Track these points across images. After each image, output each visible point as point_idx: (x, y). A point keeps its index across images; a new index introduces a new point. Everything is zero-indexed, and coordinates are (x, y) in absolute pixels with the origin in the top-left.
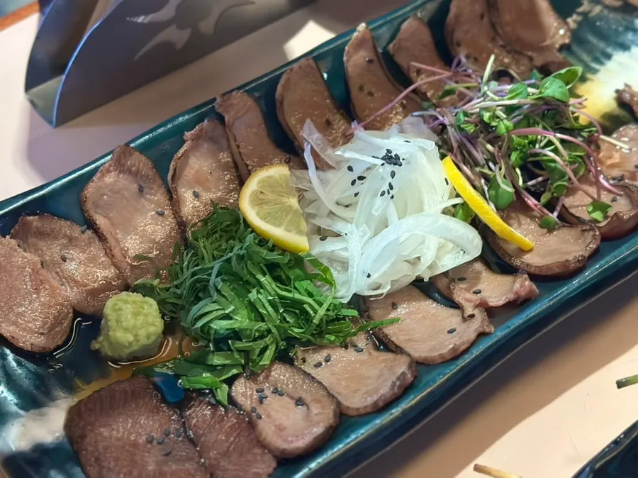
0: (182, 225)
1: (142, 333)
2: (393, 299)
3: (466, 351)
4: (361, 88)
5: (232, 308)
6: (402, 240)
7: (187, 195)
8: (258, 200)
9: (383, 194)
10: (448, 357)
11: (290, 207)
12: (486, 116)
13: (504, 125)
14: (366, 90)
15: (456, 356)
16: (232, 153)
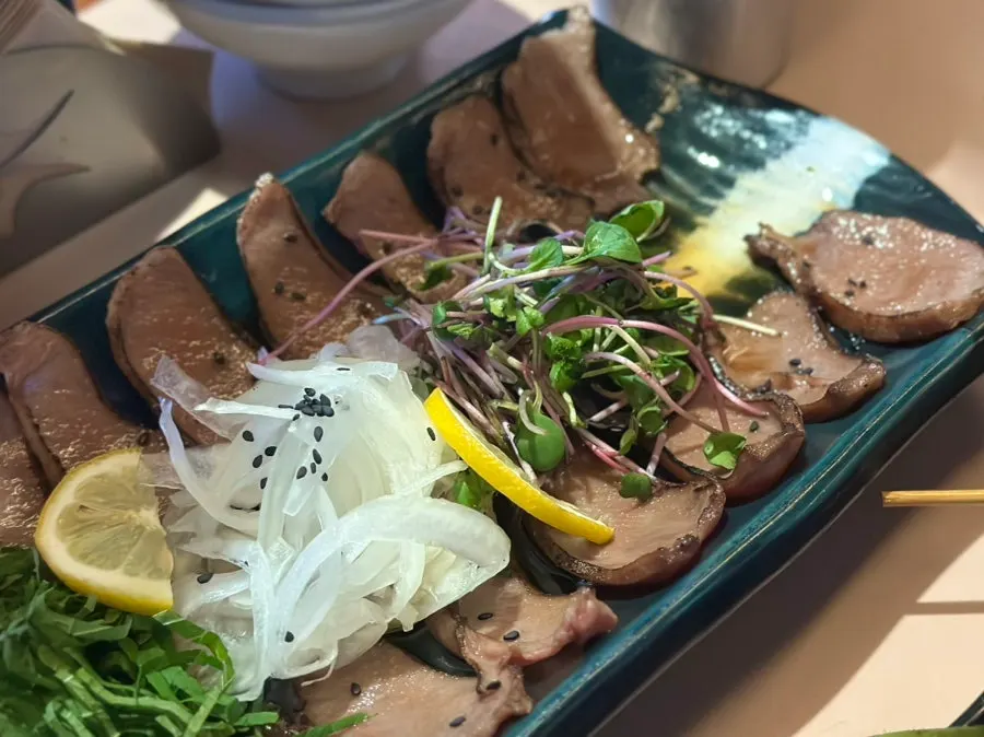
2: (351, 676)
4: (280, 290)
6: (350, 557)
8: (76, 523)
9: (302, 473)
11: (141, 528)
12: (497, 306)
13: (530, 313)
14: (290, 289)
16: (27, 442)
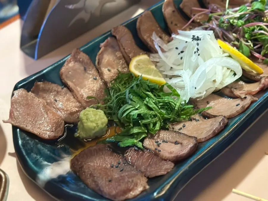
1: (99, 123)
2: (207, 100)
3: (248, 108)
4: (172, 23)
5: (138, 105)
6: (207, 72)
7: (105, 71)
8: (137, 67)
9: (195, 53)
11: (153, 69)
12: (231, 21)
13: (240, 23)
14: (174, 23)
16: (122, 52)
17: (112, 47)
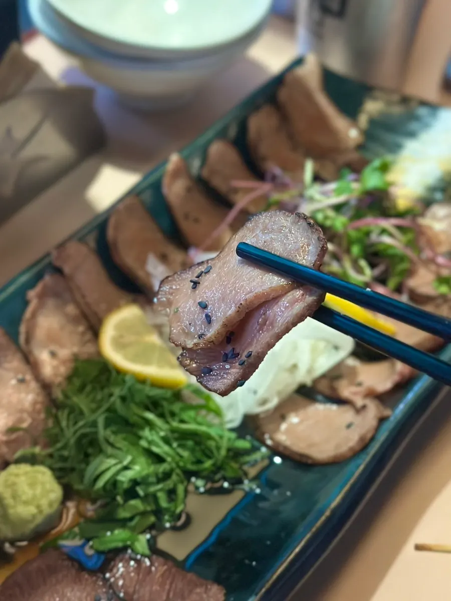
0: (46, 387)
1: (44, 503)
3: (372, 439)
7: (44, 356)
10: (358, 448)
11: (153, 345)
13: (339, 222)
15: (365, 445)
17: (57, 295)
